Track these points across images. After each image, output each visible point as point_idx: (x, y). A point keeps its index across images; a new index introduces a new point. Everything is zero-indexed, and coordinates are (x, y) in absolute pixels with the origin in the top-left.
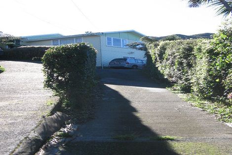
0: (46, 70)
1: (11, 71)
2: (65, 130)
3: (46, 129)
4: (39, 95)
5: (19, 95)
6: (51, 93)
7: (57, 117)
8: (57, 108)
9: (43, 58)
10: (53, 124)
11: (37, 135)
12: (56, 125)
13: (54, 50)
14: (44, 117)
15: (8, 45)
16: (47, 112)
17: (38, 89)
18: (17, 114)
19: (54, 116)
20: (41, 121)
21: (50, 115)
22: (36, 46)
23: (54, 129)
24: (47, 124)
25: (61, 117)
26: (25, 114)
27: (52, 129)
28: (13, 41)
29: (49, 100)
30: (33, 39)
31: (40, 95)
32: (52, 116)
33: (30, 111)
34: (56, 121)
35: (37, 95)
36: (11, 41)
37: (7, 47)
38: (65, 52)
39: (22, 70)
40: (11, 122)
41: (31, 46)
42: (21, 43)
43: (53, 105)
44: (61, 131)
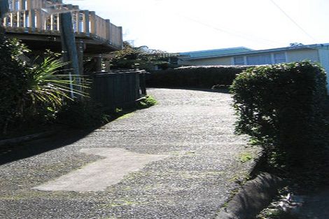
0: (239, 105)
1: (167, 104)
2: (281, 204)
3: (246, 205)
4: (223, 143)
5: (186, 143)
6: (245, 139)
7: (262, 181)
8: (261, 166)
9: (232, 86)
10: (257, 195)
11: (231, 217)
12: (263, 196)
13: (253, 74)
14: (239, 182)
15: (158, 65)
16: (243, 174)
17: (220, 134)
18: (187, 175)
19: (257, 180)
20: (235, 190)
21: (250, 179)
22: (206, 67)
23: (260, 204)
24: (246, 195)
25: (271, 181)
26: (203, 176)
27: (257, 205)
28: (166, 59)
29: (244, 152)
30: (201, 56)
31: (225, 143)
32: (254, 181)
33: (211, 170)
34: (261, 189)
35: (218, 143)
36: (162, 59)
37: (156, 68)
38: (272, 77)
39: (185, 102)
40: (178, 189)
41: (198, 67)
42: (179, 62)
43: (252, 161)
44: (274, 208)
